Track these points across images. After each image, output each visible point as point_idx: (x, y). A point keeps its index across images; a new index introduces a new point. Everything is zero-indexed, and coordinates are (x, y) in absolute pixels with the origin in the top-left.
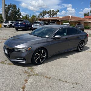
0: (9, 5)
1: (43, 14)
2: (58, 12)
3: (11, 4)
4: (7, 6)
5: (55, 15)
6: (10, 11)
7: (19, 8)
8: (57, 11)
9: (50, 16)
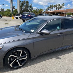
0: (23, 2)
1: (51, 8)
2: (64, 5)
3: (25, 1)
4: (21, 3)
5: (61, 8)
6: (24, 6)
7: (31, 4)
8: (62, 5)
9: (56, 9)
